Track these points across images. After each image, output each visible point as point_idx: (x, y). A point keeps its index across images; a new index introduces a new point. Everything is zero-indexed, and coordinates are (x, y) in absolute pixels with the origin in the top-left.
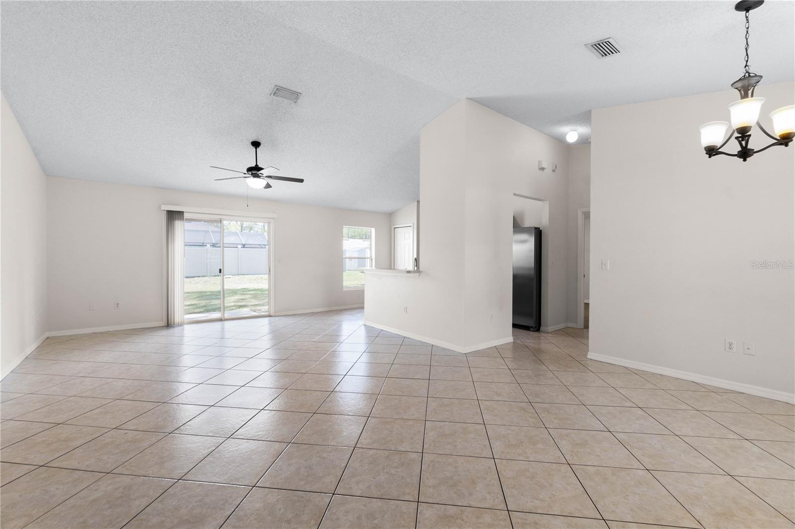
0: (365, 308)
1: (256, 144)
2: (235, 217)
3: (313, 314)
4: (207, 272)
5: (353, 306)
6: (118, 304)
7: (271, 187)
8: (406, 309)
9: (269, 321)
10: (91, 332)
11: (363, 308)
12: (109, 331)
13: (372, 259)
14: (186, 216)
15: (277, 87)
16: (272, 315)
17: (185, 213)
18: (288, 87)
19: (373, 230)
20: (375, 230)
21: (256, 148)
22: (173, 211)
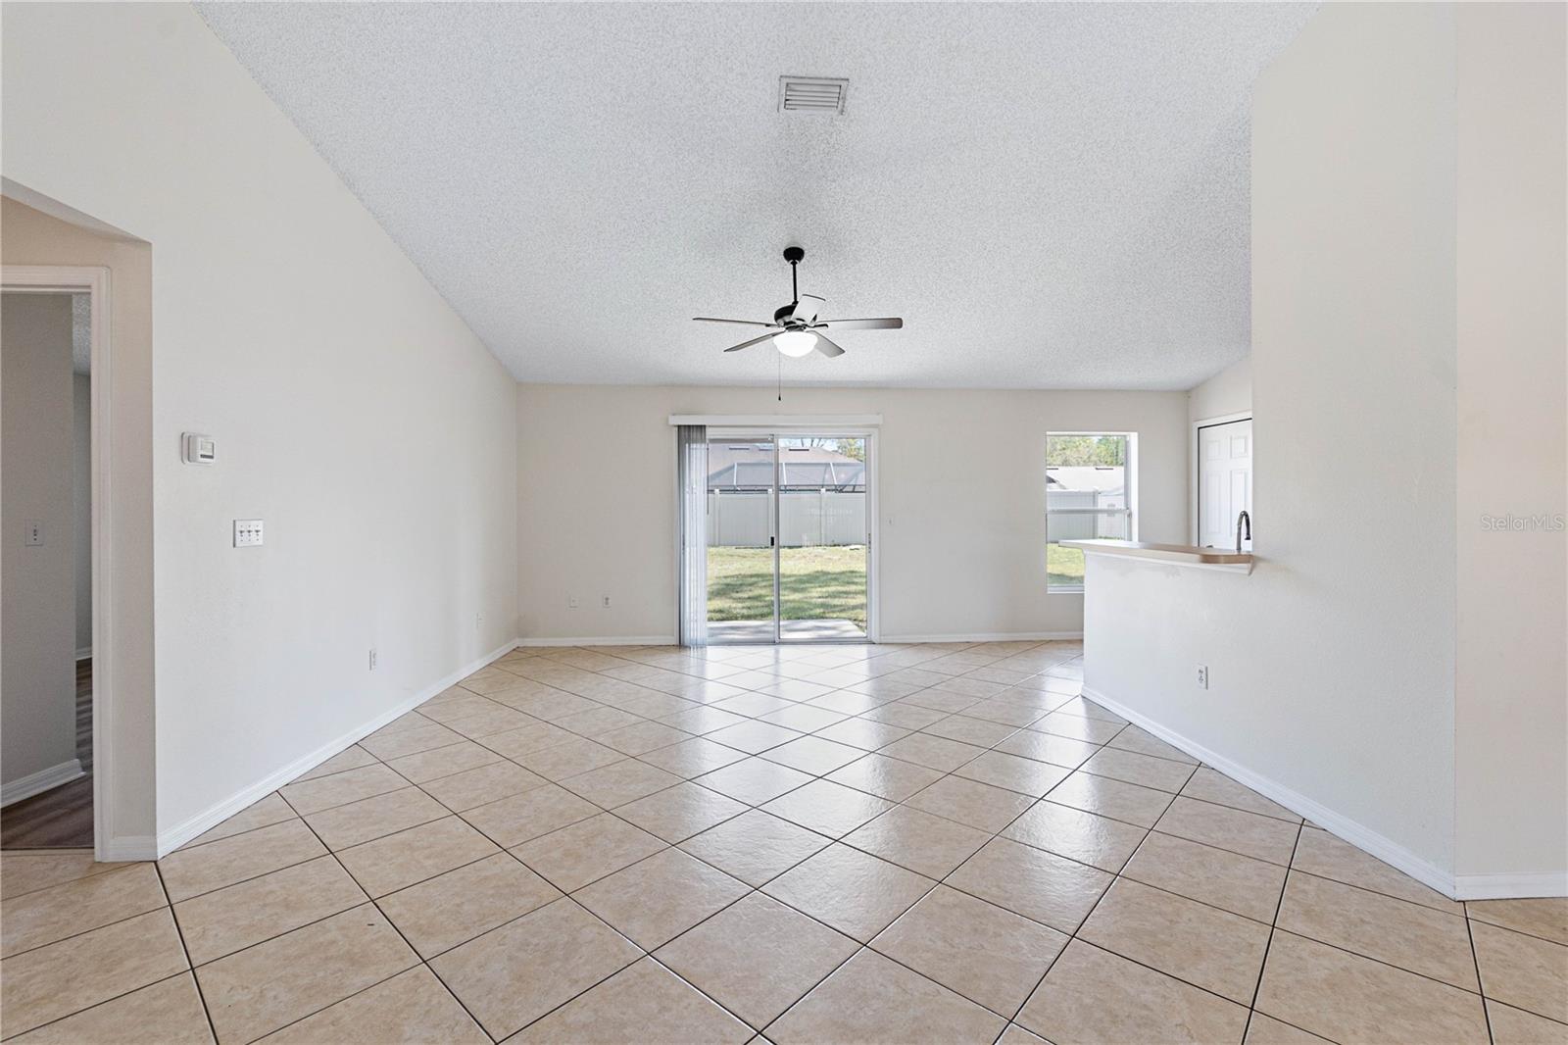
0: (1085, 642)
1: (794, 254)
2: (800, 429)
3: (970, 645)
4: (821, 539)
5: (1054, 636)
6: (607, 599)
7: (844, 352)
8: (1204, 676)
9: (869, 652)
10: (571, 644)
11: (1082, 641)
12: (595, 646)
13: (1130, 515)
14: (710, 433)
15: (785, 81)
16: (874, 641)
17: (708, 430)
18: (812, 72)
19: (1133, 438)
20: (1139, 436)
21: (794, 264)
22: (689, 426)
